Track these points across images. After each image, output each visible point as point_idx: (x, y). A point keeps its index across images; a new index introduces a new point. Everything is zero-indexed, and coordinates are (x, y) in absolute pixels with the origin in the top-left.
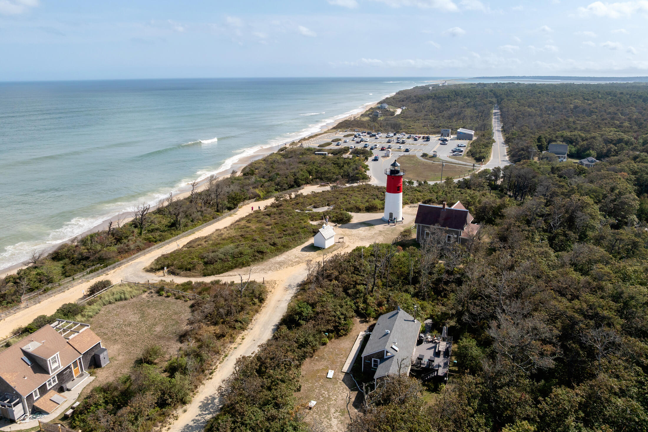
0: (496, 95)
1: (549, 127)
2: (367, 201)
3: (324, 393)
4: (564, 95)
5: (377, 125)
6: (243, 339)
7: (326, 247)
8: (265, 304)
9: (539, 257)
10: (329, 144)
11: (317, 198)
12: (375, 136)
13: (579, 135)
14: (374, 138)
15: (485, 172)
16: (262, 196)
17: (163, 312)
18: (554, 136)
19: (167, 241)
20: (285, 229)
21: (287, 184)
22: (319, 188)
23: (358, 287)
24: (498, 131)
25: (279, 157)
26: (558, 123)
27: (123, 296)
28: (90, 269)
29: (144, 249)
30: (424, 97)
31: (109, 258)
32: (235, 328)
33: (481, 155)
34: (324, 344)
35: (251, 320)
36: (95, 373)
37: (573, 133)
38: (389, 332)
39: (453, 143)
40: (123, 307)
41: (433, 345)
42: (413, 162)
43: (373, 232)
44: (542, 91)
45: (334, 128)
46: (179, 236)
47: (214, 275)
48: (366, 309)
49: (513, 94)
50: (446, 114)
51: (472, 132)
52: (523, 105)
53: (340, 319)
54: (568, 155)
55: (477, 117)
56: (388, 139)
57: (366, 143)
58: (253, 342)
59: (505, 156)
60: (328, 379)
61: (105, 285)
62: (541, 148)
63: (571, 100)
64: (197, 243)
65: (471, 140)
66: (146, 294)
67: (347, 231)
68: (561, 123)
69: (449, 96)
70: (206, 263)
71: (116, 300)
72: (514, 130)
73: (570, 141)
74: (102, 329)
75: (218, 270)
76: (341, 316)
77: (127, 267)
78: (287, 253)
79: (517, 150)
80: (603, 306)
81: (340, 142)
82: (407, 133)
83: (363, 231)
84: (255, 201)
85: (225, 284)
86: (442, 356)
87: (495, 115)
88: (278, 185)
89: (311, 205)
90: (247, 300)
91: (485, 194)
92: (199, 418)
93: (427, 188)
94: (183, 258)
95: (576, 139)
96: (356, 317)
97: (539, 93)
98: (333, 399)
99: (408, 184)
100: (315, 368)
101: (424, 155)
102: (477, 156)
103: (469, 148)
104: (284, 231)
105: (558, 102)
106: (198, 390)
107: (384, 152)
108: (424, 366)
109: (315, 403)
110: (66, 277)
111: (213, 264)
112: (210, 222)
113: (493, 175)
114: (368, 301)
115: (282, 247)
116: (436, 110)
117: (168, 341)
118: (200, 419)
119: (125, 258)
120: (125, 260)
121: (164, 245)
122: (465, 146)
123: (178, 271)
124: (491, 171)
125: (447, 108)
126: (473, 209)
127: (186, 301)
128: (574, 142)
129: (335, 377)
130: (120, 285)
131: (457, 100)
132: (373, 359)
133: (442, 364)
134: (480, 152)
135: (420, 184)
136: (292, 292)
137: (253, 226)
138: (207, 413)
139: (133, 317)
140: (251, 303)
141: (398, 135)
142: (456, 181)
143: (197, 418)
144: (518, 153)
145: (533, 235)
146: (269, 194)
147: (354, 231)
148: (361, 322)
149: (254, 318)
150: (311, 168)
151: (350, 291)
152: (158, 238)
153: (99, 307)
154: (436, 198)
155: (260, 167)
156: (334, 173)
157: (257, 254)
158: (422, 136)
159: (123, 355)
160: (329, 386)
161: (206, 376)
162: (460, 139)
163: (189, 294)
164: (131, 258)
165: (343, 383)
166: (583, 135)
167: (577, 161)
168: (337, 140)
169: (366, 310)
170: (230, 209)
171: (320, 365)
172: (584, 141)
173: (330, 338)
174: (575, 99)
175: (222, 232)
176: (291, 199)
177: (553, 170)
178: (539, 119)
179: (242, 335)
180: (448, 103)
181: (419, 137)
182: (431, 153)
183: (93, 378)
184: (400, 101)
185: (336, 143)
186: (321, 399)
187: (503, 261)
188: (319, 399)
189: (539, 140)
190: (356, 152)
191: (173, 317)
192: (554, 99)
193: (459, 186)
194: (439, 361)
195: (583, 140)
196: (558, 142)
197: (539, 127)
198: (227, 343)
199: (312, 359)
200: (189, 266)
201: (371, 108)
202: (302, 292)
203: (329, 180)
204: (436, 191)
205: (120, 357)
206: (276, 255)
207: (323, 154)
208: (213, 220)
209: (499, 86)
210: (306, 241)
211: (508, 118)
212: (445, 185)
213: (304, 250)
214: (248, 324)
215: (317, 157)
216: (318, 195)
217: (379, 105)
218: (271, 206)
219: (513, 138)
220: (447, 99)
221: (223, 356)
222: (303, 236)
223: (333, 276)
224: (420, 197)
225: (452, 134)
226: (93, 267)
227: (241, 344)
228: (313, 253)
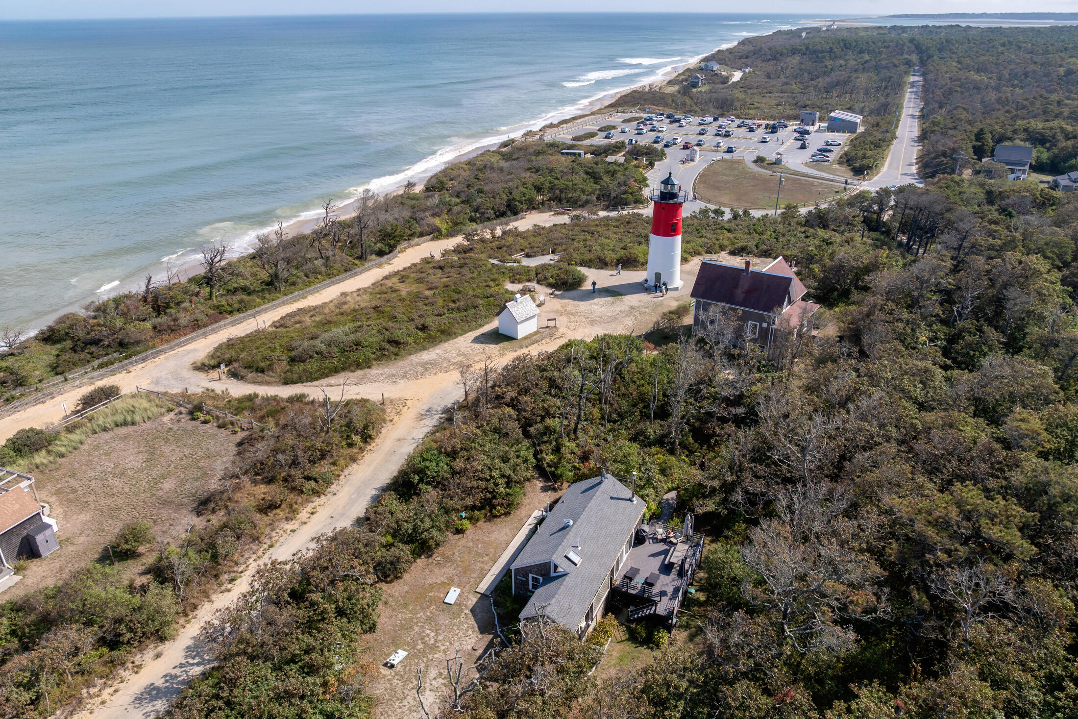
0: (918, 48)
1: (1007, 112)
2: (624, 248)
3: (428, 635)
4: (1050, 48)
5: (688, 101)
6: (312, 513)
7: (520, 336)
8: (373, 444)
9: (910, 380)
10: (592, 135)
11: (538, 239)
12: (679, 121)
13: (1061, 128)
14: (677, 124)
15: (862, 196)
16: (444, 232)
17: (187, 453)
18: (1010, 129)
19: (250, 312)
20: (456, 296)
21: (493, 209)
22: (553, 218)
23: (549, 422)
24: (913, 116)
25: (495, 159)
26: (1025, 103)
27: (129, 418)
28: (100, 361)
29: (205, 326)
30: (785, 51)
31: (138, 342)
32: (302, 492)
33: (865, 162)
34: (459, 531)
35: (339, 476)
36: (25, 569)
37: (1050, 124)
38: (571, 523)
39: (818, 136)
40: (125, 438)
41: (666, 547)
42: (736, 172)
43: (618, 309)
44: (1009, 42)
45: (611, 106)
46: (275, 303)
47: (302, 382)
48: (556, 465)
49: (952, 47)
50: (822, 82)
51: (858, 119)
52: (968, 68)
53: (496, 485)
54: (1031, 167)
55: (878, 89)
56: (702, 127)
57: (660, 134)
58: (330, 520)
59: (911, 165)
60: (445, 606)
61: (109, 393)
62: (979, 152)
63: (1062, 59)
64: (297, 318)
65: (855, 132)
66: (172, 415)
67: (570, 304)
68: (1032, 104)
69: (831, 49)
70: (293, 360)
71: (117, 426)
72: (940, 116)
73: (1038, 139)
74: (72, 481)
75: (311, 373)
76: (500, 481)
77: (167, 359)
78: (446, 345)
79: (933, 156)
80: (995, 516)
81: (612, 132)
82: (738, 117)
83: (599, 306)
84: (432, 240)
85: (313, 402)
86: (674, 574)
87: (912, 87)
88: (476, 210)
89: (522, 250)
90: (336, 438)
91: (852, 239)
92: (178, 671)
93: (745, 224)
94: (257, 348)
95: (1054, 137)
96: (537, 478)
97: (1003, 45)
98: (442, 648)
99: (713, 215)
100: (429, 581)
101: (760, 160)
102: (857, 165)
103: (846, 149)
104: (454, 302)
105: (1035, 63)
106: (197, 612)
107: (688, 152)
108: (634, 592)
109: (402, 654)
110: (57, 374)
111: (303, 361)
112: (338, 277)
113: (875, 203)
114: (563, 450)
115: (439, 334)
116: (806, 74)
117: (177, 510)
118: (178, 674)
119: (167, 341)
120: (166, 346)
121: (245, 319)
122: (840, 144)
123: (243, 372)
124: (873, 195)
125: (825, 73)
126: (816, 270)
127: (235, 433)
128: (1050, 141)
129: (459, 604)
130: (133, 396)
131: (847, 57)
132: (530, 575)
133: (670, 590)
134: (864, 157)
135: (736, 216)
136: (430, 423)
137: (404, 290)
138: (196, 661)
139: (133, 460)
140: (344, 443)
141: (721, 121)
142: (803, 211)
143: (173, 672)
144: (935, 161)
145: (913, 330)
146: (458, 228)
147: (583, 306)
148: (545, 489)
149: (346, 472)
150: (542, 179)
151: (532, 429)
152: (236, 306)
153: (83, 437)
154: (756, 246)
155: (459, 175)
156: (583, 191)
157: (387, 346)
158: (764, 122)
159: (88, 536)
160: (444, 620)
161: (220, 585)
162: (833, 131)
163: (244, 419)
164: (177, 341)
165: (470, 615)
166: (1069, 128)
167: (1050, 178)
168: (607, 129)
169: (557, 468)
170: (381, 253)
171: (438, 576)
172: (1068, 139)
173: (473, 520)
174: (1071, 57)
175: (348, 298)
176: (493, 237)
177: (991, 197)
178: (992, 96)
179: (311, 505)
180: (829, 63)
181: (759, 126)
182: (772, 158)
183: (17, 578)
184: (741, 57)
185: (604, 134)
186: (419, 647)
187: (834, 386)
188: (414, 648)
189: (979, 136)
190: (636, 152)
191: (201, 464)
192: (1028, 56)
193: (807, 221)
194: (667, 583)
195: (1067, 137)
196: (1018, 142)
197: (988, 110)
198: (279, 520)
199: (430, 560)
200: (263, 365)
201: (688, 70)
202: (446, 425)
203: (575, 203)
204: (760, 230)
205: (82, 539)
206: (424, 349)
207: (574, 154)
208: (344, 275)
209: (930, 31)
210: (488, 323)
211: (933, 93)
212: (779, 219)
213: (477, 340)
214: (329, 483)
215: (563, 158)
216: (542, 232)
217: (703, 64)
218: (454, 251)
219: (932, 132)
220: (828, 54)
221: (266, 546)
222: (483, 313)
223: (508, 398)
224: (726, 242)
225: (821, 119)
226: (105, 359)
227: (305, 523)
228: (492, 346)
